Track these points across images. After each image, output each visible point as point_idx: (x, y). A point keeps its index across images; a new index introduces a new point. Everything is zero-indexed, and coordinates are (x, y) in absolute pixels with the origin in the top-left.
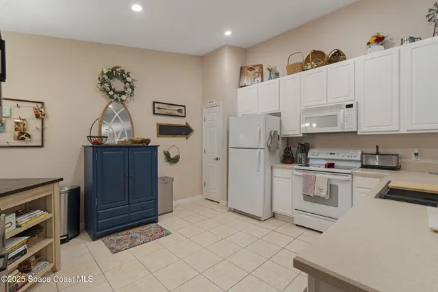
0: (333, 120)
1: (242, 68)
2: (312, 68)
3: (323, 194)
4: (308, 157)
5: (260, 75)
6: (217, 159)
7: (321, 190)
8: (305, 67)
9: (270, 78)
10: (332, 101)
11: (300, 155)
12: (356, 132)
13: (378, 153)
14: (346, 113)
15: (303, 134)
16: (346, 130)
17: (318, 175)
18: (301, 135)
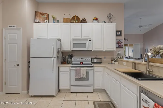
0: (84, 45)
1: (36, 12)
2: (75, 22)
3: (85, 76)
4: (73, 60)
5: (48, 19)
6: (18, 65)
7: (83, 75)
8: (72, 21)
9: (54, 22)
10: (83, 38)
11: (69, 60)
12: (91, 50)
13: (96, 58)
14: (89, 43)
15: (72, 50)
16: (89, 50)
17: (82, 68)
18: (71, 51)
